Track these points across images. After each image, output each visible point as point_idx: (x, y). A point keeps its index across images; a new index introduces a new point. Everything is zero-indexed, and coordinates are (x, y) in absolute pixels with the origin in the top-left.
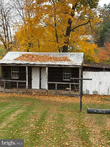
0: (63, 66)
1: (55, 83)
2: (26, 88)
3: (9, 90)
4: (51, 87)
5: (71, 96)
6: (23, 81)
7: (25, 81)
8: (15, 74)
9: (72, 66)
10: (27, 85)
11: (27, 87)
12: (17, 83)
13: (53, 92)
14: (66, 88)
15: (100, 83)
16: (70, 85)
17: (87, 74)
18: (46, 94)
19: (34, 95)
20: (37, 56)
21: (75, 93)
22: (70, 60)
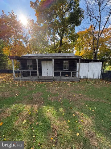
1: (59, 71)
4: (56, 74)
5: (72, 81)
6: (35, 71)
7: (36, 71)
8: (30, 66)
10: (38, 73)
11: (38, 75)
14: (65, 75)
15: (89, 70)
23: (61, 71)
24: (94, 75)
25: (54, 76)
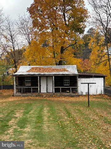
0: (65, 75)
2: (38, 92)
3: (25, 94)
4: (57, 90)
5: (72, 96)
7: (37, 87)
8: (28, 82)
9: (72, 75)
12: (32, 89)
13: (58, 94)
14: (66, 91)
16: (71, 88)
17: (81, 80)
18: (54, 96)
19: (45, 97)
20: (43, 68)
21: (75, 94)
22: (68, 71)
23: (61, 87)
24: (97, 91)
25: (55, 92)
